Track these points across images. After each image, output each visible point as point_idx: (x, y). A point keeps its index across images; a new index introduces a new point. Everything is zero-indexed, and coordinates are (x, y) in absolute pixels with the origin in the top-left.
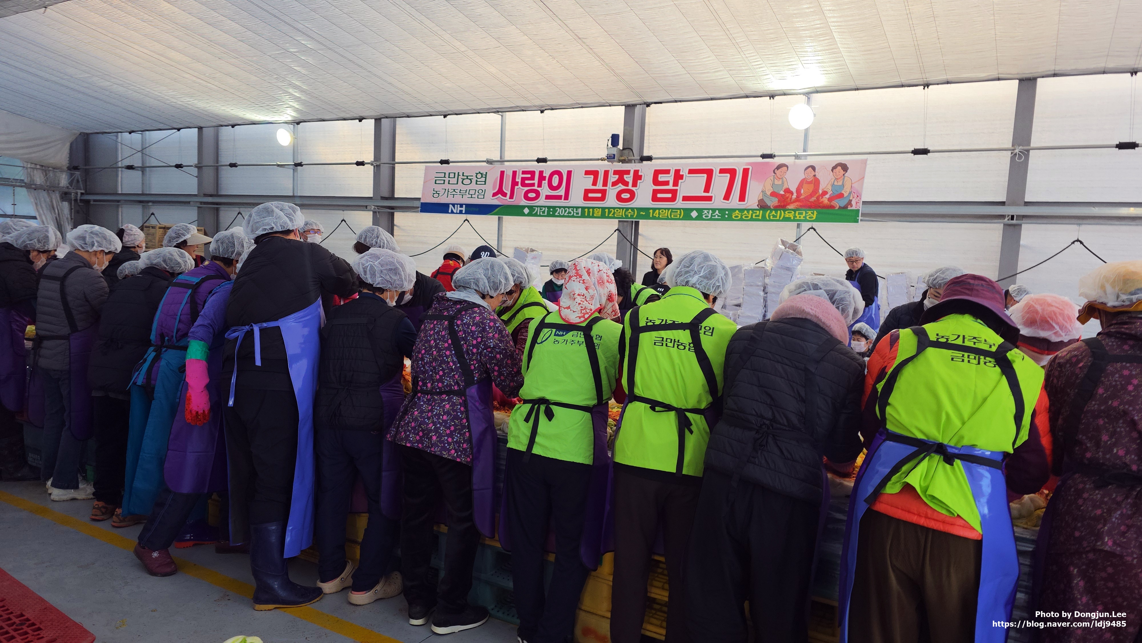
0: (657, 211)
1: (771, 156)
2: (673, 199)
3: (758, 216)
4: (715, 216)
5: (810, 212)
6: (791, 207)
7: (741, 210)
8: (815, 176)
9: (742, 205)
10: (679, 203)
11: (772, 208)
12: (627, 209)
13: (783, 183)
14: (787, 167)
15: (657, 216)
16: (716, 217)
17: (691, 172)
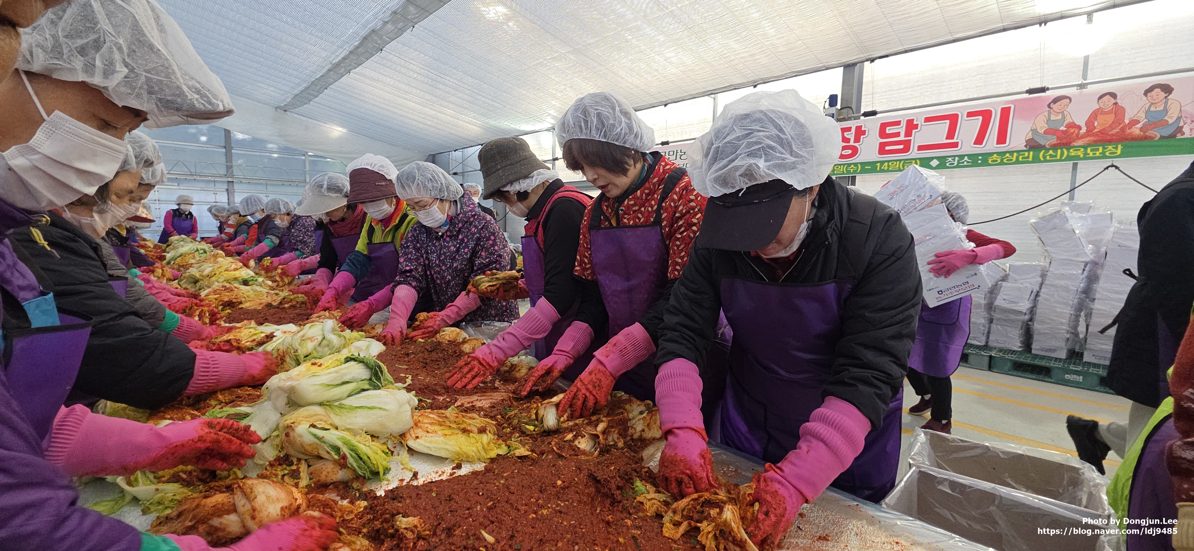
0: (886, 164)
1: (1043, 90)
2: (907, 149)
3: (1028, 157)
4: (963, 163)
5: (1110, 147)
6: (1080, 143)
7: (1002, 154)
8: (1116, 104)
9: (1002, 148)
10: (914, 153)
11: (1048, 147)
12: (849, 165)
13: (1064, 117)
14: (1070, 99)
15: (886, 168)
16: (965, 163)
17: (928, 120)
